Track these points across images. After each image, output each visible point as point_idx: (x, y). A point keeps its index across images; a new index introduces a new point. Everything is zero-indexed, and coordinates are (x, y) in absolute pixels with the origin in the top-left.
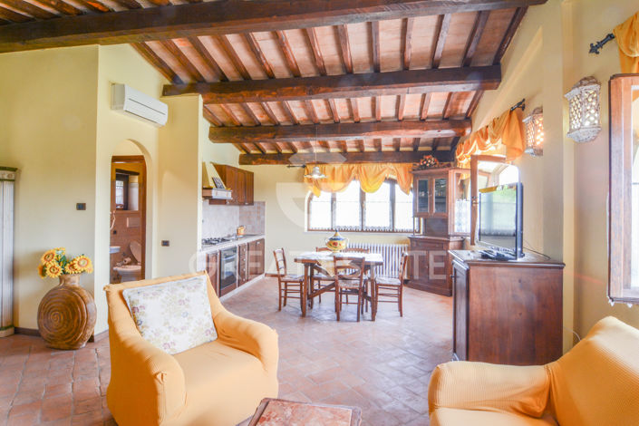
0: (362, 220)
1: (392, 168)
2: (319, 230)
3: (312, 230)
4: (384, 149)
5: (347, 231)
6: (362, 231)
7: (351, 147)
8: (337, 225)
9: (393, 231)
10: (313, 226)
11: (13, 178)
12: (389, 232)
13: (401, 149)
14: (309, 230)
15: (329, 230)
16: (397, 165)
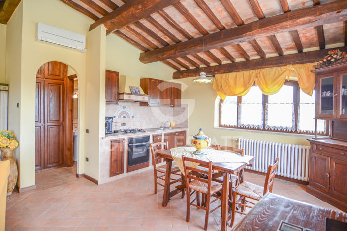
0: (264, 120)
1: (293, 69)
2: (227, 127)
3: (222, 126)
4: (285, 53)
5: (250, 129)
6: (264, 129)
7: (252, 55)
8: (242, 123)
9: (296, 132)
10: (223, 123)
11: (7, 89)
12: (292, 132)
13: (305, 50)
14: (220, 126)
15: (235, 127)
16: (298, 66)
